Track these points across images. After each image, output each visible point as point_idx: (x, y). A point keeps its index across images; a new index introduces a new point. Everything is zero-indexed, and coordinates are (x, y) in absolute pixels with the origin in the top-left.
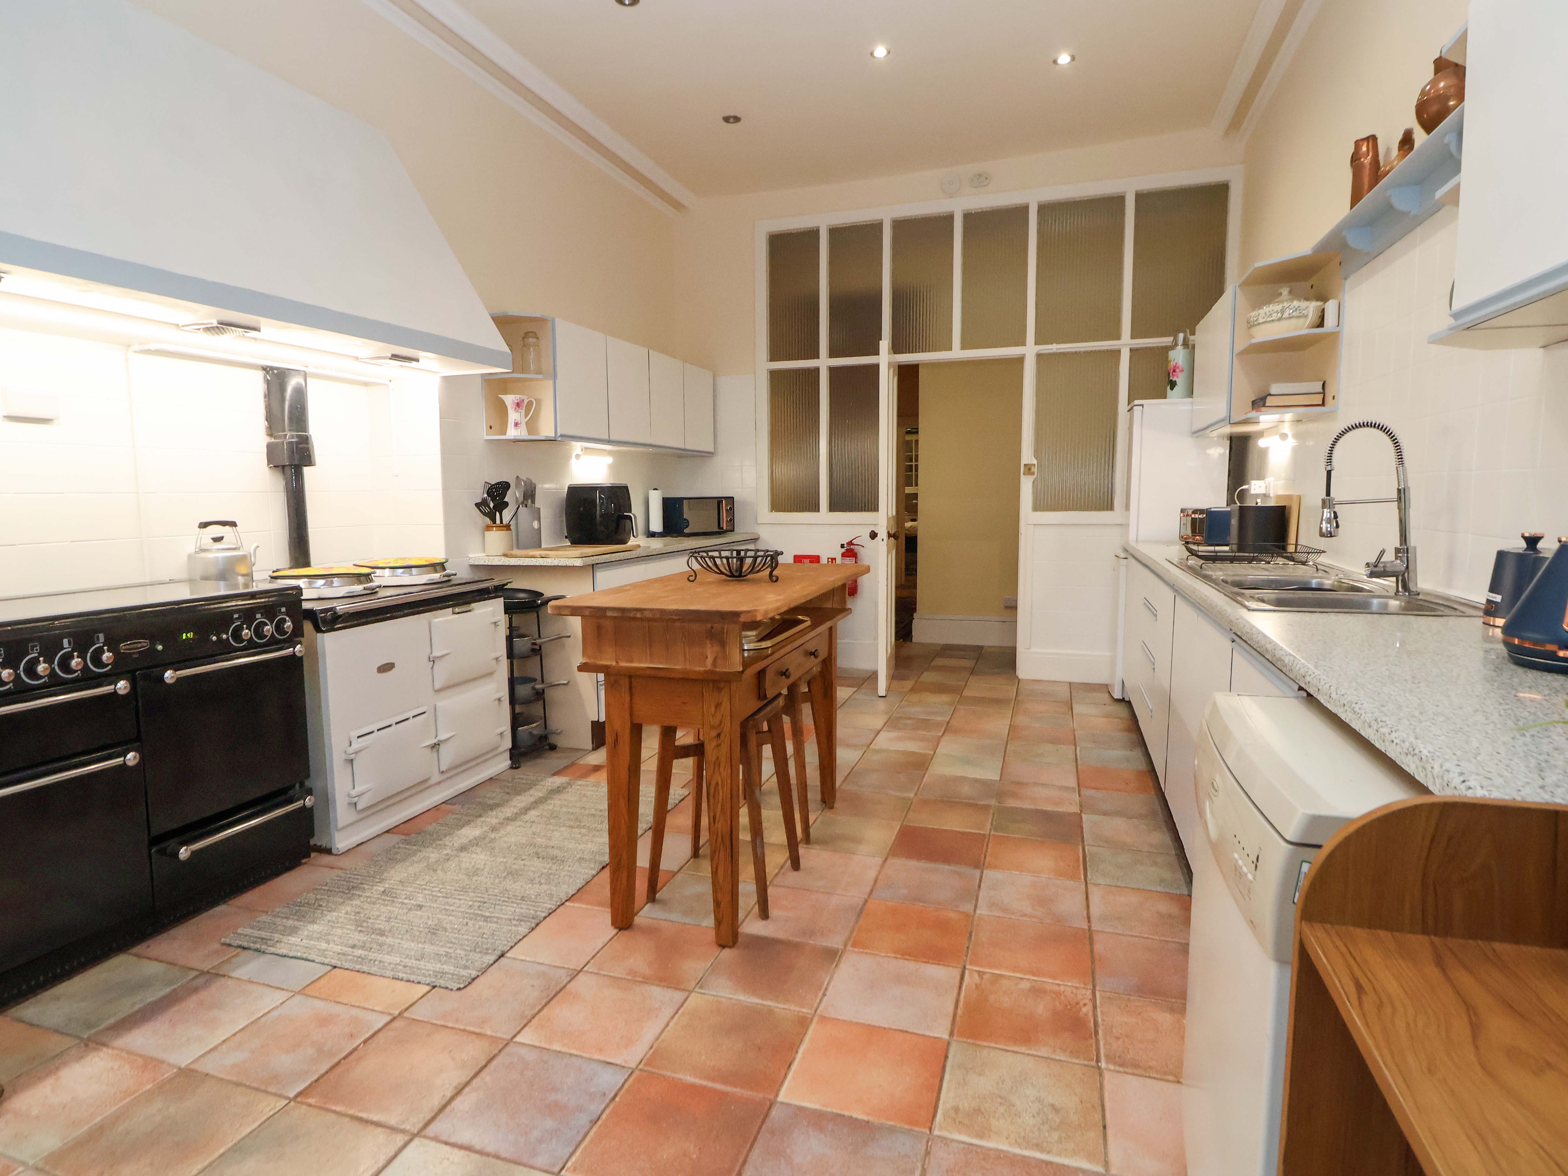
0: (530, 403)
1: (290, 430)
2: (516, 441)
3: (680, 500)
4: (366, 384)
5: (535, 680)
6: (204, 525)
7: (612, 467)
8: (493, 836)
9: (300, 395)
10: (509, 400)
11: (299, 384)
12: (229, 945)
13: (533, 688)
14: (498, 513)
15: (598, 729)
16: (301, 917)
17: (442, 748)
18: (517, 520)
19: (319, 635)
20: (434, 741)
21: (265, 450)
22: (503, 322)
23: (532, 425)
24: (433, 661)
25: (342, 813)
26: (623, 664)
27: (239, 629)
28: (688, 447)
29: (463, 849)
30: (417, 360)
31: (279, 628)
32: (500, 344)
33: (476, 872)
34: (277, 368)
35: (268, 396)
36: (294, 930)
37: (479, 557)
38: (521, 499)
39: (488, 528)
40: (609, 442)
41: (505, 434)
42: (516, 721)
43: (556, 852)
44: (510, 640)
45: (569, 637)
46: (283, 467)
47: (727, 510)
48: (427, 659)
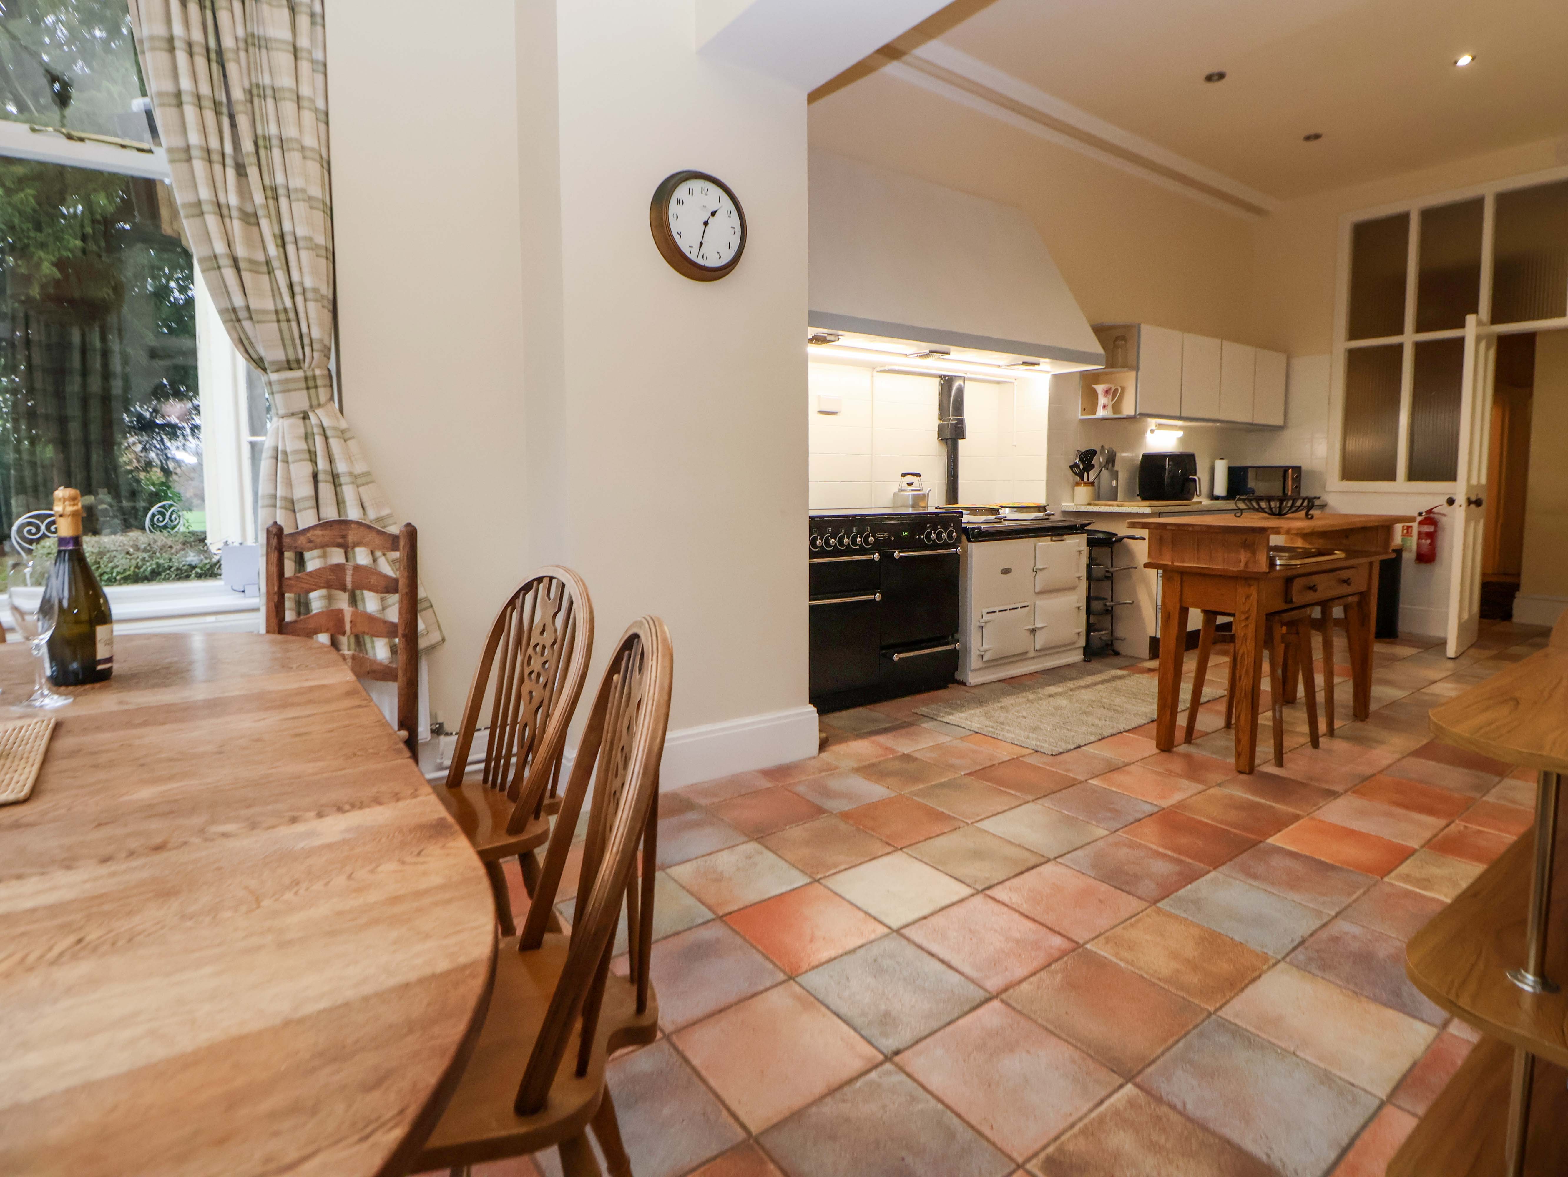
0: (1116, 391)
1: (953, 416)
2: (1103, 419)
3: (1245, 469)
4: (999, 383)
5: (1106, 599)
6: (904, 475)
7: (1181, 440)
8: (1071, 693)
9: (960, 391)
10: (1100, 388)
11: (960, 385)
12: (917, 714)
13: (1105, 605)
14: (1086, 473)
15: (1154, 643)
16: (955, 709)
17: (1038, 633)
18: (1099, 479)
19: (970, 544)
20: (1031, 627)
21: (937, 429)
22: (1100, 331)
23: (1116, 407)
24: (1035, 571)
25: (974, 662)
26: (1176, 564)
27: (930, 533)
28: (1256, 422)
29: (1051, 696)
30: (1038, 364)
31: (950, 536)
32: (1097, 348)
33: (1061, 708)
34: (948, 376)
35: (941, 394)
36: (951, 714)
37: (1068, 505)
38: (1104, 464)
39: (1078, 484)
40: (1180, 418)
41: (1095, 414)
42: (1090, 628)
43: (1117, 708)
44: (1089, 567)
45: (1136, 568)
46: (947, 439)
47: (1293, 479)
48: (1031, 571)
